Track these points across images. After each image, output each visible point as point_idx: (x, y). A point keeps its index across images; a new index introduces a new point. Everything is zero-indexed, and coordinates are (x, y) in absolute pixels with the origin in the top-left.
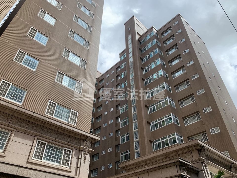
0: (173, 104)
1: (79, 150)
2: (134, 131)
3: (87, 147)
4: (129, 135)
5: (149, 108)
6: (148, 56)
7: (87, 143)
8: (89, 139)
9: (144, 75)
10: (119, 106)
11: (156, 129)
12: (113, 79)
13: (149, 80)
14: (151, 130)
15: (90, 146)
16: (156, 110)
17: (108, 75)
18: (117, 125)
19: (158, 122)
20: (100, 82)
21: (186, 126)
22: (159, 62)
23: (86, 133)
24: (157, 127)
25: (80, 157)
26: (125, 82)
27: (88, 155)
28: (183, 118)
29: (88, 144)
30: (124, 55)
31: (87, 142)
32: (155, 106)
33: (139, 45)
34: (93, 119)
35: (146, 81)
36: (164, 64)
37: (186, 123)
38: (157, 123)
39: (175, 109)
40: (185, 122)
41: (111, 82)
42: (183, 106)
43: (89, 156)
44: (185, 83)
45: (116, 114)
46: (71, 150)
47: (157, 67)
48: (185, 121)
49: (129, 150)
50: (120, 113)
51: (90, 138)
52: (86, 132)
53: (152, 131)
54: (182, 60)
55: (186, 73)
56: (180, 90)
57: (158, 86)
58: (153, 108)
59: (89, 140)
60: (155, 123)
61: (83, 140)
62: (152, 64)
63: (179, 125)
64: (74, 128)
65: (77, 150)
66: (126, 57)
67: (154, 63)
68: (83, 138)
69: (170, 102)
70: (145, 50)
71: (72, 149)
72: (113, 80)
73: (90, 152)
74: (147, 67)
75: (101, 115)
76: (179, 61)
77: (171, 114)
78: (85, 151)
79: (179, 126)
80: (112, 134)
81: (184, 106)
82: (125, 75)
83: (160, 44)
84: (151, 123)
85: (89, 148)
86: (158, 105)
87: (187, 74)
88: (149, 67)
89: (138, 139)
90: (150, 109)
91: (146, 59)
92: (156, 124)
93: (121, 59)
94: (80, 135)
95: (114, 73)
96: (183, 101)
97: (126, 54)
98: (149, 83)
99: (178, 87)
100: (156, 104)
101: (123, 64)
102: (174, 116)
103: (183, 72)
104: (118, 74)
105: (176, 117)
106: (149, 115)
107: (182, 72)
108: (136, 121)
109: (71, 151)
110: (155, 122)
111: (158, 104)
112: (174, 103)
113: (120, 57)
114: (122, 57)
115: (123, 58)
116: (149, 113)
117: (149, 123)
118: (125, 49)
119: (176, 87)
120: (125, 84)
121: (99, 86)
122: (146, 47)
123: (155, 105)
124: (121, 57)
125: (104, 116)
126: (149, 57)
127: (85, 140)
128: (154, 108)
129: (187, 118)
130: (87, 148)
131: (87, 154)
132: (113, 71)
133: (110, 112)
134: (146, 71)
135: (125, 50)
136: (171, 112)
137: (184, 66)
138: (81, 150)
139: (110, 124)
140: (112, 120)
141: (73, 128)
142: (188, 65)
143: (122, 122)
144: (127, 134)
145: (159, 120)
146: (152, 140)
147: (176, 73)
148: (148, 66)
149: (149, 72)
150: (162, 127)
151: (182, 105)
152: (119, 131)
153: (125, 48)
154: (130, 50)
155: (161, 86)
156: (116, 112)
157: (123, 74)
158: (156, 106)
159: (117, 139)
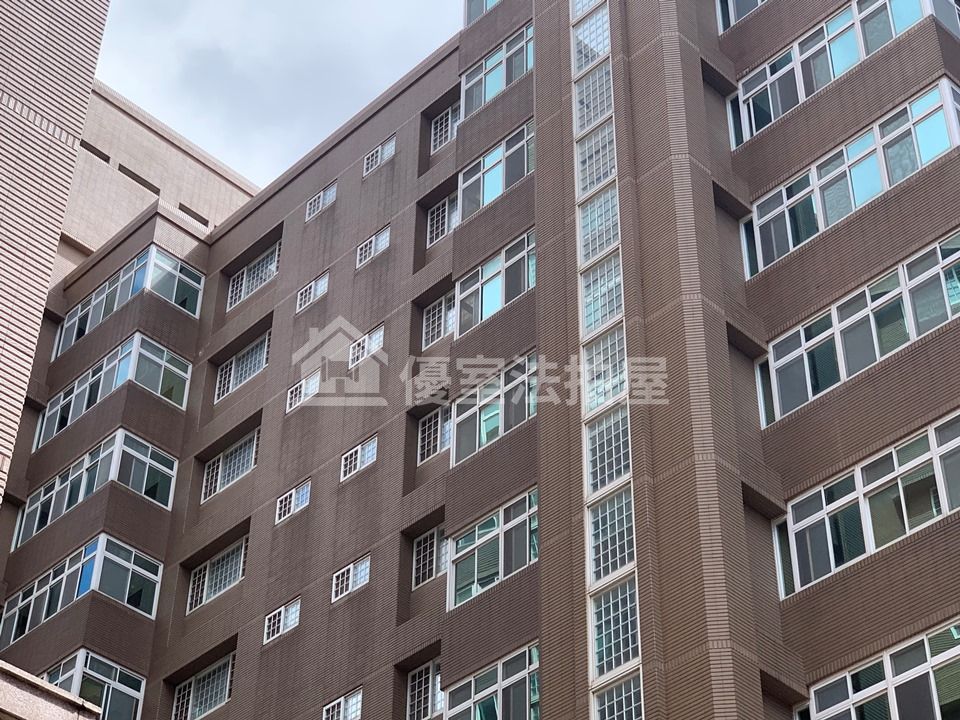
5: (783, 529)
9: (734, 157)
10: (443, 537)
12: (378, 232)
13: (792, 212)
16: (871, 548)
17: (331, 195)
19: (890, 683)
20: (230, 274)
26: (519, 247)
32: (855, 505)
34: (140, 695)
35: (757, 224)
38: (882, 699)
41: (357, 273)
45: (401, 620)
57: (902, 271)
58: (834, 520)
60: (855, 698)
62: (833, 28)
72: (383, 242)
74: (774, 70)
75: (230, 645)
82: (513, 166)
84: (812, 705)
86: (892, 486)
90: (800, 535)
92: (872, 714)
95: (392, 162)
98: (797, 241)
100: (871, 473)
101: (498, 47)
104: (435, 178)
106: (785, 609)
108: (626, 667)
110: (857, 689)
111: (899, 470)
116: (789, 587)
117: (781, 699)
120: (514, 277)
123: (861, 489)
125: (266, 651)
128: (846, 528)
132: (390, 150)
133: (333, 610)
134: (761, 116)
140: (348, 693)
143: (469, 704)
145: (901, 662)
148: (788, 59)
149: (792, 116)
155: (937, 269)
156: (406, 606)
157: (499, 154)
158: (872, 497)
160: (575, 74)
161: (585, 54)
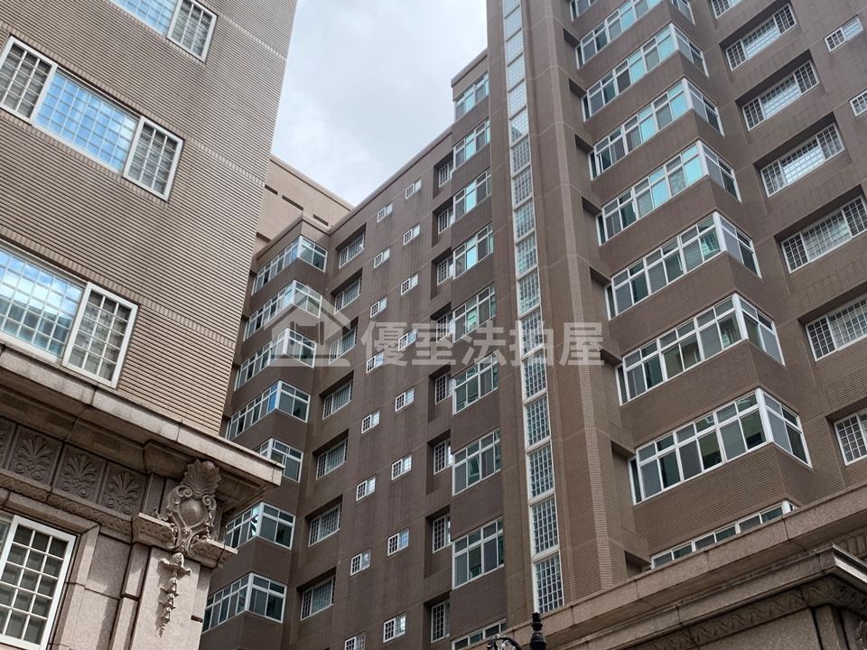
0: (769, 337)
1: (131, 545)
2: (531, 499)
3: (189, 524)
4: (501, 531)
5: (621, 370)
6: (615, 76)
7: (184, 500)
8: (205, 471)
9: (593, 184)
10: (450, 378)
11: (665, 486)
12: (414, 227)
13: (622, 211)
14: (637, 492)
15: (210, 519)
16: (666, 378)
17: (390, 209)
18: (432, 484)
19: (677, 446)
20: (341, 249)
21: (847, 464)
22: (683, 100)
23: (183, 432)
24: (670, 476)
25: (131, 588)
26: (485, 232)
27: (195, 576)
28: (831, 420)
29: (195, 507)
30: (476, 84)
31: (188, 492)
32: (657, 357)
33: (565, 15)
35: (604, 217)
36: (713, 119)
37: (846, 448)
38: (673, 453)
39: (780, 366)
40: (845, 441)
41: (404, 248)
42: (832, 348)
43: (200, 584)
44: (840, 214)
45: (430, 420)
46: (71, 539)
47: (670, 129)
48: (842, 434)
49: (504, 621)
50: (455, 412)
51: (211, 465)
52: (181, 425)
53: (639, 498)
54: (821, 84)
55: (846, 158)
56: (810, 260)
57: (679, 239)
58: (646, 365)
59: (206, 478)
60: (659, 454)
61: (165, 479)
62: (642, 116)
63: (805, 460)
64: (96, 388)
65: (113, 542)
66: (487, 92)
67: (653, 109)
68: (158, 463)
69: (750, 324)
70: (601, 41)
71: (79, 534)
72: (416, 232)
73: (212, 563)
74: (612, 139)
75: (345, 435)
76: (800, 94)
77: (759, 394)
78: (173, 552)
79: (810, 464)
80: (406, 535)
81: (838, 348)
82: (481, 192)
83: (689, 5)
84: (638, 458)
85: (201, 535)
86: (676, 347)
87: (850, 161)
88: (624, 132)
89: (556, 548)
90: (629, 373)
91: (608, 92)
92: (668, 462)
93: (459, 109)
94: (142, 445)
95: (420, 191)
96: (832, 319)
97: (486, 77)
98: (625, 226)
99: (800, 242)
100: (665, 341)
101: (472, 131)
102: (775, 407)
103: (826, 156)
104: (442, 199)
105: (786, 415)
106: (622, 410)
107: (821, 155)
108: (543, 441)
109: (65, 544)
110: (660, 449)
111: (679, 339)
112: (774, 332)
113: (456, 100)
114: (466, 95)
115: (470, 103)
116: (625, 399)
117: (622, 455)
118: (485, 51)
119: (786, 244)
120: (482, 248)
121: (337, 272)
122: (607, 25)
123: (660, 349)
124: (462, 95)
125: (363, 437)
126: (624, 80)
127: (178, 479)
128: (653, 367)
129: (854, 420)
130: (187, 529)
131: (181, 573)
132: (418, 185)
133: (396, 416)
134: (606, 163)
135: (482, 58)
136: (758, 383)
137: (831, 118)
138: (142, 538)
139: (393, 484)
140: (404, 457)
141: (89, 391)
142: (858, 111)
143: (465, 460)
144: (489, 531)
145: (682, 436)
146: (638, 555)
147: (784, 164)
148: (619, 133)
149: (622, 162)
150: (704, 471)
151: (823, 343)
152: (449, 519)
153: (486, 46)
154: (514, 48)
155: (697, 238)
156: (433, 413)
157: (474, 186)
158: (665, 353)
159: (434, 565)
160: (511, 144)
161: (516, 134)
